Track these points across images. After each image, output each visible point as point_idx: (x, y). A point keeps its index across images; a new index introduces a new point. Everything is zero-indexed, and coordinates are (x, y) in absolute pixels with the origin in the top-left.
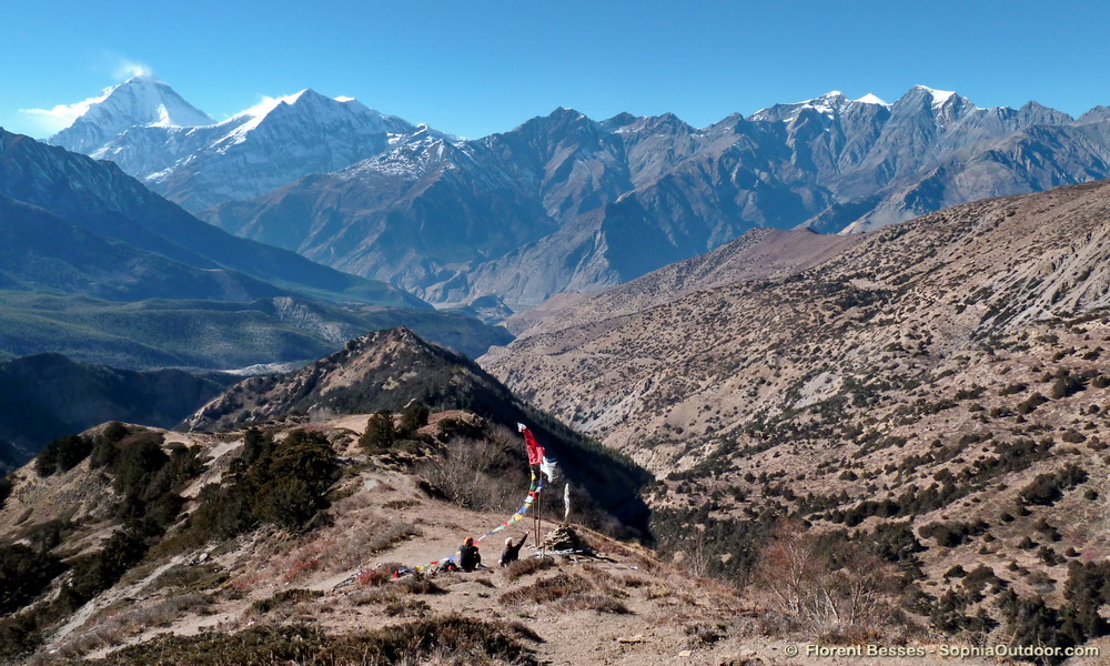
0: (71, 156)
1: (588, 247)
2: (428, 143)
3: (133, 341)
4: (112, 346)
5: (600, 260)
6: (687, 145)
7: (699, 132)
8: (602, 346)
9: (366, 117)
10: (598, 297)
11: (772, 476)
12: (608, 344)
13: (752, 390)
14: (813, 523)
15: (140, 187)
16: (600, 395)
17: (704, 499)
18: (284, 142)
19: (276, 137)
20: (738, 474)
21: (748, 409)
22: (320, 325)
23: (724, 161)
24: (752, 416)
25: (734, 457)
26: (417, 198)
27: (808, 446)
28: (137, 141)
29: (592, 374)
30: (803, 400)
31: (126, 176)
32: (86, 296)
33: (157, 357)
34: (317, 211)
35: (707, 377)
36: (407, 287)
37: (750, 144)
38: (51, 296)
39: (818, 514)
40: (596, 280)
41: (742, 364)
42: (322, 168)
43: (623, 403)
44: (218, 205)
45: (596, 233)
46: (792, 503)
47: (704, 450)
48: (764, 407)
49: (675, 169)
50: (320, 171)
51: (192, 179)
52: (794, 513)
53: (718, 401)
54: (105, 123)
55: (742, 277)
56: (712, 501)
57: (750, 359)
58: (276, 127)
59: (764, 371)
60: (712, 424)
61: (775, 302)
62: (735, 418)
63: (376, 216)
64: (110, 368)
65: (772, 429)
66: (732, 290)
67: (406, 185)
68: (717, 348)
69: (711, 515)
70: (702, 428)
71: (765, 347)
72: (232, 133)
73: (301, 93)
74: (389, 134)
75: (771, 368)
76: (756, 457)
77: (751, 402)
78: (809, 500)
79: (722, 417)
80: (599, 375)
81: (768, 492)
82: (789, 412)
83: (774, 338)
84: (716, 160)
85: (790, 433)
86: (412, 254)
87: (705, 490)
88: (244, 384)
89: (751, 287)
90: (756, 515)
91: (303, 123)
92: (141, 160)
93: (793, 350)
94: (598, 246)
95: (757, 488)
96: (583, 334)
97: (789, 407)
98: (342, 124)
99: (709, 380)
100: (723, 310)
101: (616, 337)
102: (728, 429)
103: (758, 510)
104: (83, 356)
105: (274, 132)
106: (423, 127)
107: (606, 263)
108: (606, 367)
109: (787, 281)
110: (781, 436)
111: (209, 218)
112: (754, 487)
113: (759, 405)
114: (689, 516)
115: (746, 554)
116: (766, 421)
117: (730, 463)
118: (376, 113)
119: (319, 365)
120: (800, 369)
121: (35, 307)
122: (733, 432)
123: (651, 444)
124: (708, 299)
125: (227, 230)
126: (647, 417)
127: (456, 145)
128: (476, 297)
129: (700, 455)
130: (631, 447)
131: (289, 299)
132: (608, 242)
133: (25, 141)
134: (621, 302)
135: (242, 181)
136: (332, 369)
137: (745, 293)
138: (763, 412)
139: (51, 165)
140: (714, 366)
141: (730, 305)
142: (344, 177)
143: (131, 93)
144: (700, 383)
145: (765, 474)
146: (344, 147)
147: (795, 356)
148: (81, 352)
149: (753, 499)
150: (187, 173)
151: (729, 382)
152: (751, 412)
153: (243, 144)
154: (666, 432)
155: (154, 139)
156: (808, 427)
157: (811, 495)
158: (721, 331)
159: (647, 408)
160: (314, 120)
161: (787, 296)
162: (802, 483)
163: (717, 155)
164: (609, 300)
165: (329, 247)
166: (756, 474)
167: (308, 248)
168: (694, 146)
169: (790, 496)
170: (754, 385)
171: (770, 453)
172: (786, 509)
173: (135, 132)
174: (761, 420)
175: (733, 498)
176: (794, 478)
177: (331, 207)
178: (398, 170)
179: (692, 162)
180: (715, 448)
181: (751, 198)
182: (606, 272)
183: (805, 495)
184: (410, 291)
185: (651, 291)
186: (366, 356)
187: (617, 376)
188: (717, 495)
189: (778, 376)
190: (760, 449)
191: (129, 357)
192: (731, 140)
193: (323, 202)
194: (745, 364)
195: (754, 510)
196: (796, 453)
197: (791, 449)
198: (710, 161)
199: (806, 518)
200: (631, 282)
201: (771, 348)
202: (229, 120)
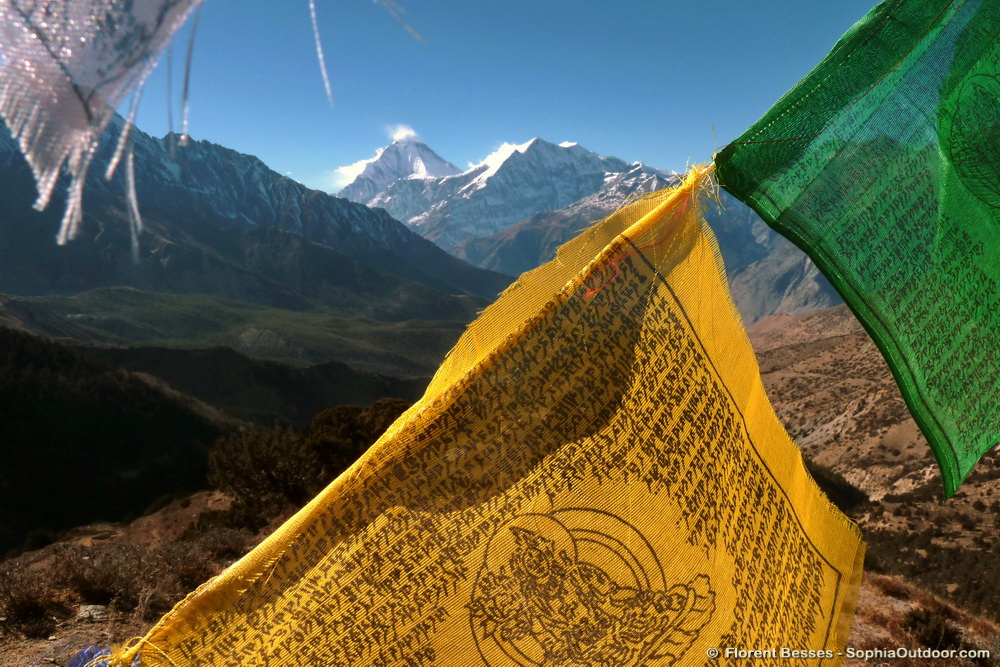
0: (353, 206)
1: (797, 273)
2: (643, 180)
3: (399, 354)
5: (810, 284)
8: (813, 366)
9: (587, 159)
10: (808, 319)
12: (819, 364)
15: (405, 229)
16: (810, 414)
17: (926, 525)
19: (510, 181)
20: (966, 501)
28: (402, 191)
29: (802, 393)
31: (393, 221)
32: (364, 318)
34: (546, 244)
38: (338, 318)
40: (806, 303)
42: (549, 207)
43: (835, 422)
44: (465, 242)
47: (924, 474)
50: (548, 209)
51: (444, 221)
54: (378, 178)
56: (935, 527)
58: (511, 173)
64: (381, 376)
69: (934, 541)
70: (921, 452)
72: (475, 180)
73: (531, 142)
74: (607, 173)
76: (987, 486)
80: (810, 394)
87: (927, 515)
90: (988, 546)
91: (533, 168)
92: (405, 207)
95: (989, 518)
96: (793, 354)
98: (566, 166)
101: (827, 357)
103: (991, 541)
104: (362, 365)
105: (509, 177)
106: (638, 165)
107: (817, 287)
108: (817, 386)
111: (457, 253)
112: (984, 516)
114: (909, 541)
115: (977, 587)
118: (595, 156)
121: (327, 326)
123: (865, 464)
125: (471, 262)
126: (861, 438)
127: (668, 180)
129: (920, 479)
130: (843, 467)
133: (321, 195)
134: (831, 324)
135: (483, 220)
139: (339, 214)
142: (568, 214)
143: (397, 153)
146: (568, 187)
148: (360, 362)
149: (983, 529)
150: (440, 215)
153: (484, 188)
154: (881, 453)
155: (414, 189)
159: (860, 428)
160: (542, 165)
164: (820, 322)
166: (987, 502)
173: (400, 184)
175: (960, 526)
177: (558, 241)
178: (615, 205)
180: (937, 473)
182: (817, 296)
187: (829, 396)
188: (941, 521)
190: (991, 477)
191: (395, 367)
193: (550, 237)
202: (472, 170)
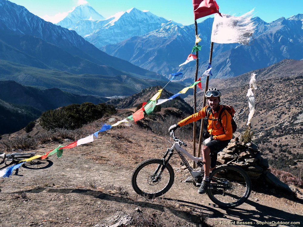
0: (63, 29)
1: (224, 63)
2: (172, 27)
3: (80, 86)
4: (74, 88)
5: (228, 68)
6: (263, 28)
7: (268, 24)
9: (152, 17)
10: (226, 81)
11: (284, 146)
12: (228, 96)
13: (279, 116)
14: (298, 163)
15: (83, 39)
18: (126, 25)
19: (123, 24)
20: (271, 144)
21: (277, 122)
22: (135, 85)
23: (276, 35)
24: (278, 124)
25: (270, 138)
26: (168, 45)
27: (298, 136)
28: (82, 24)
30: (298, 121)
31: (78, 35)
32: (67, 72)
33: (86, 92)
34: (135, 48)
35: (263, 110)
36: (163, 74)
37: (287, 28)
38: (57, 72)
39: (300, 160)
40: (226, 75)
41: (276, 106)
42: (138, 34)
44: (105, 45)
45: (227, 59)
46: (290, 155)
47: (259, 134)
48: (283, 122)
49: (258, 37)
50: (137, 35)
51: (98, 37)
52: (291, 159)
53: (266, 118)
54: (73, 19)
55: (279, 76)
57: (279, 105)
58: (124, 20)
59: (284, 109)
60: (263, 126)
61: (291, 85)
62: (271, 125)
63: (154, 51)
64: (73, 94)
65: (285, 129)
66: (275, 80)
67: (164, 40)
68: (267, 100)
70: (259, 127)
71: (285, 101)
72: (110, 22)
73: (132, 9)
75: (287, 108)
76: (278, 139)
77: (278, 120)
78: (297, 155)
79: (267, 124)
81: (281, 151)
82: (292, 124)
83: (289, 98)
84: (274, 34)
85: (292, 132)
86: (165, 63)
88: (110, 101)
89: (282, 80)
90: (277, 158)
91: (132, 19)
92: (83, 31)
93: (296, 103)
94: (228, 63)
95: (278, 149)
97: (292, 123)
98: (145, 20)
99: (263, 111)
100: (271, 87)
101: (231, 94)
102: (269, 128)
103: (278, 157)
104: (66, 90)
105: (123, 22)
106: (171, 21)
107: (230, 69)
109: (296, 78)
110: (288, 132)
111: (103, 49)
112: (276, 148)
113: (281, 121)
116: (283, 127)
117: (268, 139)
118: (156, 16)
119: (133, 97)
120: (298, 110)
121: (52, 75)
122: (270, 129)
124: (266, 83)
125: (108, 53)
126: (240, 122)
127: (181, 27)
128: (185, 79)
129: (258, 136)
131: (126, 76)
132: (231, 62)
133: (50, 24)
136: (137, 98)
137: (280, 82)
138: (282, 123)
139: (57, 32)
140: (266, 106)
141: (274, 86)
142: (144, 37)
143: (80, 9)
144: (260, 112)
145: (281, 144)
146: (145, 27)
147: (296, 105)
148: (65, 89)
149: (276, 153)
150: (96, 35)
151: (270, 112)
152: (278, 123)
153: (114, 26)
155: (87, 24)
156: (299, 130)
157: (298, 154)
158: (270, 94)
159: (240, 119)
160: (136, 18)
161: (296, 84)
162: (295, 149)
163: (274, 32)
164: (230, 82)
165: (139, 60)
166: (278, 144)
167: (132, 60)
168: (265, 29)
169: (290, 153)
170: (280, 114)
171: (284, 138)
172: (288, 157)
173: (81, 22)
174: (281, 126)
175: (268, 152)
176: (292, 147)
177: (140, 47)
178: (162, 35)
179: (264, 35)
180: (263, 134)
181: (285, 48)
182: (230, 72)
183: (296, 153)
184: (164, 76)
185: (245, 79)
186: (148, 95)
188: (263, 150)
189: (289, 111)
190: (280, 136)
191: (78, 91)
192: (280, 27)
193: (137, 45)
194: (277, 106)
195: (276, 156)
196: (293, 138)
197: (292, 137)
198: (271, 35)
199: (295, 161)
200: (238, 76)
201: (287, 102)
202: (109, 18)
